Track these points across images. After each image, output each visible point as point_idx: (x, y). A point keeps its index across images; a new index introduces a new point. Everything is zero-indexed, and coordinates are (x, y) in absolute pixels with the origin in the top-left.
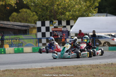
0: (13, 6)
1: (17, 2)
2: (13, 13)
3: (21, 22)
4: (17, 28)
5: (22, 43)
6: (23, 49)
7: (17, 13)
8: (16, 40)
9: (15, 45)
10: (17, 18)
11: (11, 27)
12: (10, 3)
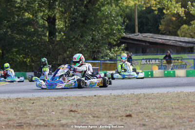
0: (182, 16)
1: (185, 11)
2: (182, 25)
3: (193, 38)
4: (180, 44)
5: (186, 64)
6: (174, 72)
7: (188, 25)
8: (178, 60)
9: (175, 67)
10: (187, 32)
11: (172, 44)
12: (175, 12)
